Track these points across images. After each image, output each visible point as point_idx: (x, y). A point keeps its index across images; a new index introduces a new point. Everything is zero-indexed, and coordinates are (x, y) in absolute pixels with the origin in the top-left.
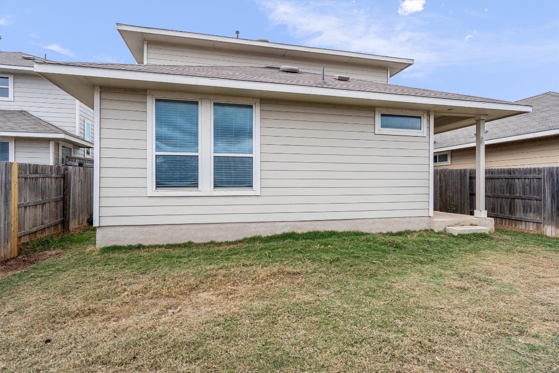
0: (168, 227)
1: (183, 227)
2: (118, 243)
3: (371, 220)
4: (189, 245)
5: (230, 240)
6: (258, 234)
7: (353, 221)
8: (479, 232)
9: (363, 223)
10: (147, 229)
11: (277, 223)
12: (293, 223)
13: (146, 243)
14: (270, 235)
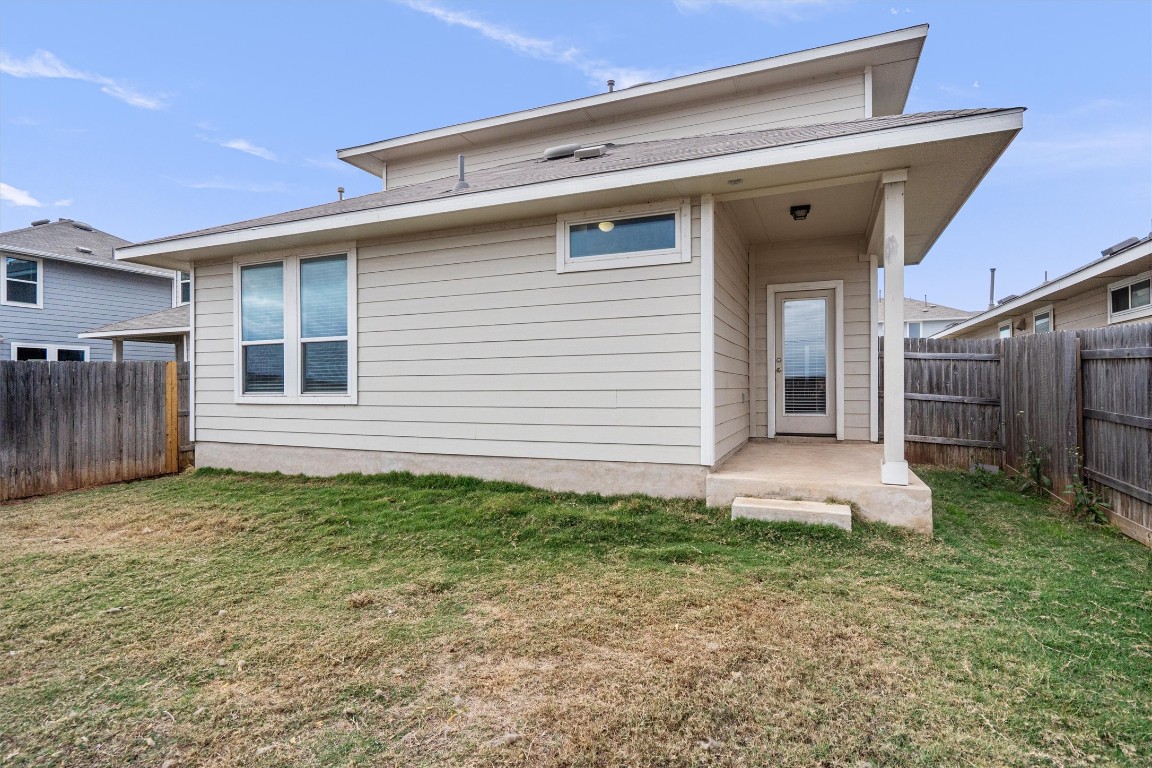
0: (256, 448)
1: (270, 449)
2: (213, 466)
3: (552, 464)
4: (277, 476)
5: (323, 475)
6: (357, 471)
7: (513, 461)
8: (811, 521)
9: (534, 468)
10: (237, 448)
11: (384, 454)
12: (407, 456)
13: (236, 469)
14: (373, 473)
